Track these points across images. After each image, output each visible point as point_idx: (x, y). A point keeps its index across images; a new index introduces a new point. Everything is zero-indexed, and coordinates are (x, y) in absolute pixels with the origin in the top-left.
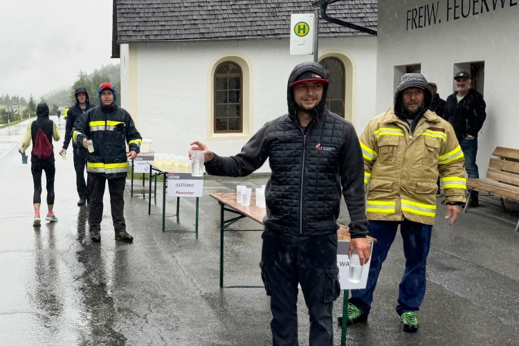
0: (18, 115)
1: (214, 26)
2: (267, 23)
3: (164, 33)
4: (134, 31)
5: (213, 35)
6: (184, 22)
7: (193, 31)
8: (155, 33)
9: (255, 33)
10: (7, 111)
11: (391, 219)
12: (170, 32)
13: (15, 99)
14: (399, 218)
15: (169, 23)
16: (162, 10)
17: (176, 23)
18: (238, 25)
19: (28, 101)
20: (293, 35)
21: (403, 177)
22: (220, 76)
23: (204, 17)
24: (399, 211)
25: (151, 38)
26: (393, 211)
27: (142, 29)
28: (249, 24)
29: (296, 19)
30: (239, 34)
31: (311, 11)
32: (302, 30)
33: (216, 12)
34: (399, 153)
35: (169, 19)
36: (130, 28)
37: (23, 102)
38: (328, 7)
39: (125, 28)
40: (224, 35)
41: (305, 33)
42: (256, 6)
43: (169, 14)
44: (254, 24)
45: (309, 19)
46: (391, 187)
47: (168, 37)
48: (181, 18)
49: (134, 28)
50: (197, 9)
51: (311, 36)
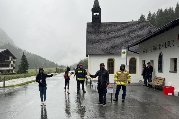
0: (64, 70)
1: (107, 51)
2: (119, 51)
3: (96, 52)
4: (90, 52)
5: (107, 53)
6: (101, 50)
7: (103, 52)
8: (95, 52)
9: (116, 53)
10: (61, 69)
11: (120, 85)
12: (98, 52)
13: (63, 66)
14: (121, 85)
15: (98, 50)
16: (96, 47)
17: (99, 50)
18: (113, 51)
19: (67, 67)
20: (122, 54)
21: (121, 79)
22: (109, 62)
23: (105, 49)
24: (121, 84)
25: (94, 53)
26: (120, 84)
27: (92, 51)
28: (115, 51)
30: (113, 53)
31: (126, 49)
32: (124, 53)
33: (108, 48)
34: (121, 75)
35: (98, 49)
36: (89, 51)
37: (65, 67)
38: (129, 48)
39: (88, 51)
40: (109, 53)
41: (125, 53)
42: (116, 47)
43: (98, 48)
44: (116, 51)
45: (125, 50)
46: (120, 80)
47: (97, 53)
48: (100, 49)
49: (90, 51)
50: (104, 47)
51: (126, 54)
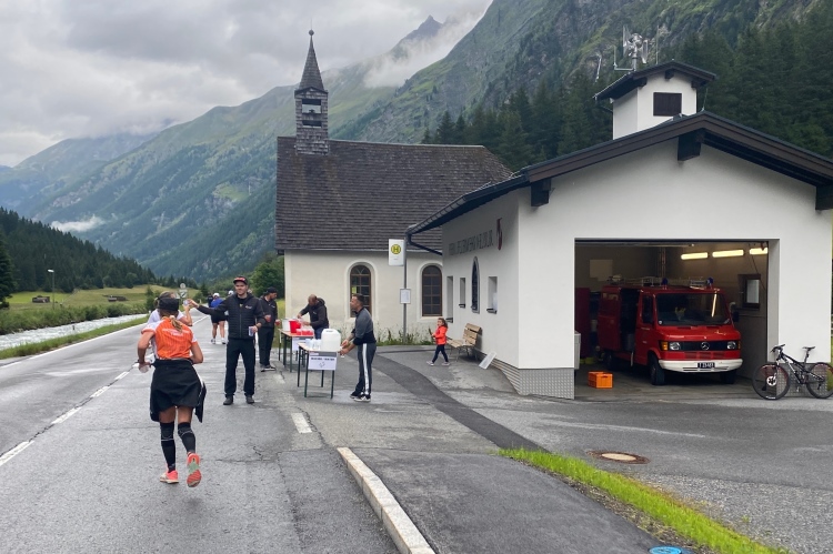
3: (311, 243)
4: (289, 240)
5: (347, 247)
6: (327, 236)
7: (333, 243)
8: (305, 242)
9: (377, 247)
16: (310, 226)
17: (320, 237)
18: (366, 240)
20: (390, 252)
22: (356, 275)
23: (342, 234)
27: (294, 239)
28: (373, 240)
29: (392, 242)
32: (396, 250)
33: (350, 231)
35: (315, 233)
36: (285, 238)
41: (399, 252)
43: (315, 229)
45: (400, 243)
48: (324, 233)
50: (337, 227)
51: (402, 254)
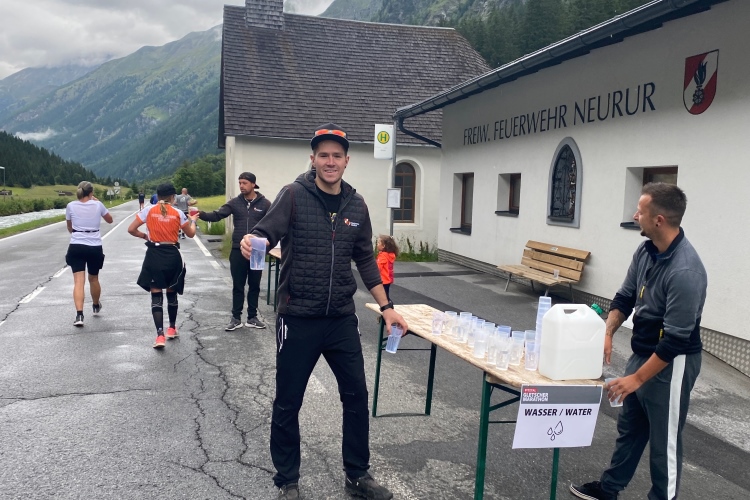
4: (240, 126)
20: (376, 143)
27: (247, 124)
29: (379, 128)
31: (392, 123)
32: (384, 138)
36: (237, 123)
38: (406, 122)
39: (232, 122)
41: (386, 141)
45: (389, 129)
49: (240, 123)
51: (390, 143)
